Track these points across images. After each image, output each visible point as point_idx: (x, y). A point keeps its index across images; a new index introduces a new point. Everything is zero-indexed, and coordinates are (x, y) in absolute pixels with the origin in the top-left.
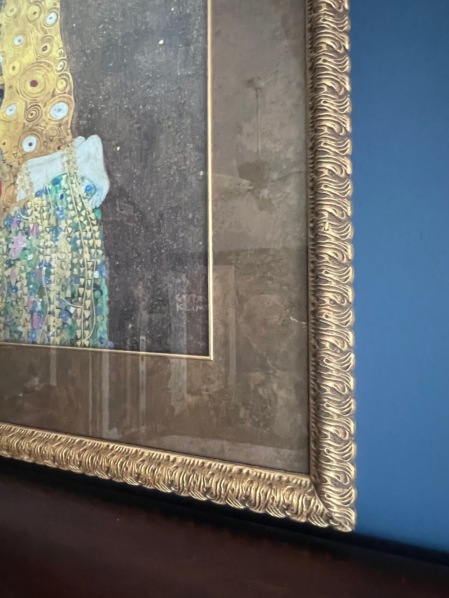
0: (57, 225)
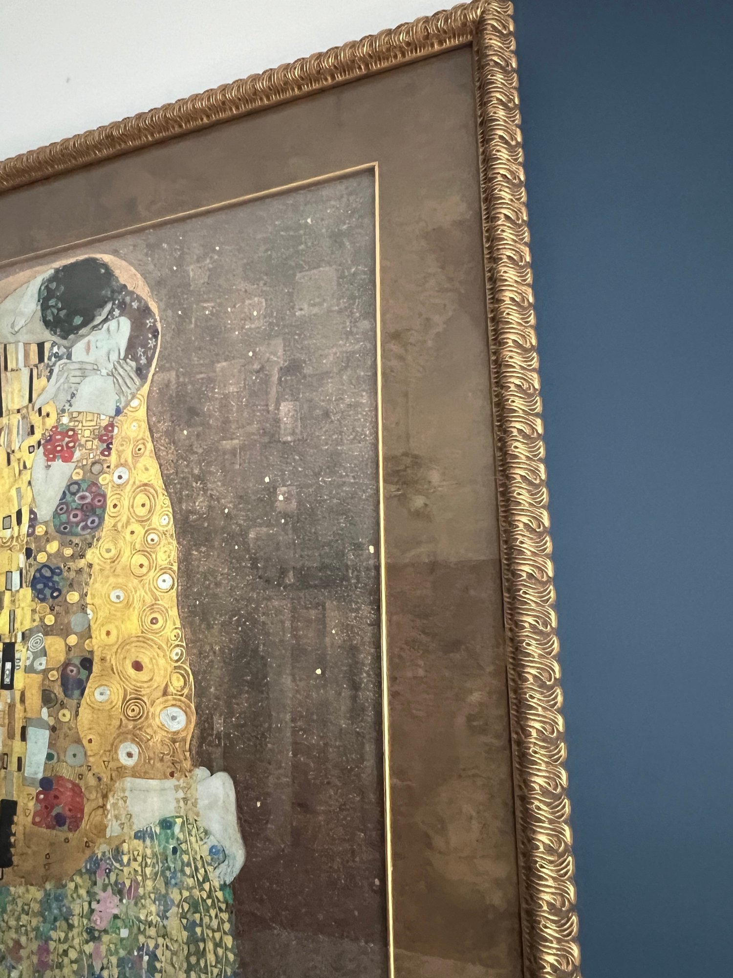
0: (167, 893)
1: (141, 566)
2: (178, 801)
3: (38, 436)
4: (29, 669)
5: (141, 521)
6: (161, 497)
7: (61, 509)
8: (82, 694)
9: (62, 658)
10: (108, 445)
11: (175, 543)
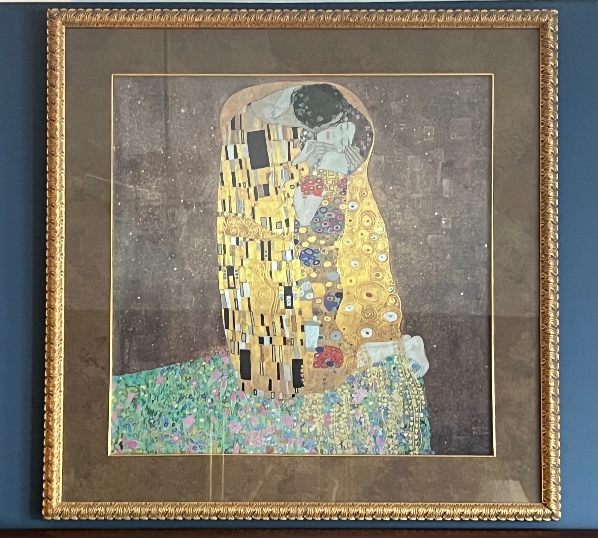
0: (391, 385)
1: (368, 250)
2: (395, 349)
3: (296, 179)
4: (303, 299)
5: (367, 229)
6: (378, 218)
7: (316, 220)
8: (338, 308)
9: (324, 293)
10: (344, 190)
11: (387, 240)
